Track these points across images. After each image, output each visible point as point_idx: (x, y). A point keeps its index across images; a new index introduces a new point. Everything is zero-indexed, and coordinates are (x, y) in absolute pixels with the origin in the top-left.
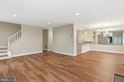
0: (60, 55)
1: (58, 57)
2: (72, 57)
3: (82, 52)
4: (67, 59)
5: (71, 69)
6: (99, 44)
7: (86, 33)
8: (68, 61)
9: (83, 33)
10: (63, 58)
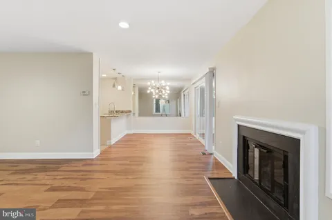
0: (33, 166)
1: (29, 177)
2: (89, 162)
3: (113, 141)
4: (75, 175)
5: (115, 207)
6: (140, 115)
7: (120, 88)
8: (82, 179)
9: (114, 86)
10: (56, 173)
